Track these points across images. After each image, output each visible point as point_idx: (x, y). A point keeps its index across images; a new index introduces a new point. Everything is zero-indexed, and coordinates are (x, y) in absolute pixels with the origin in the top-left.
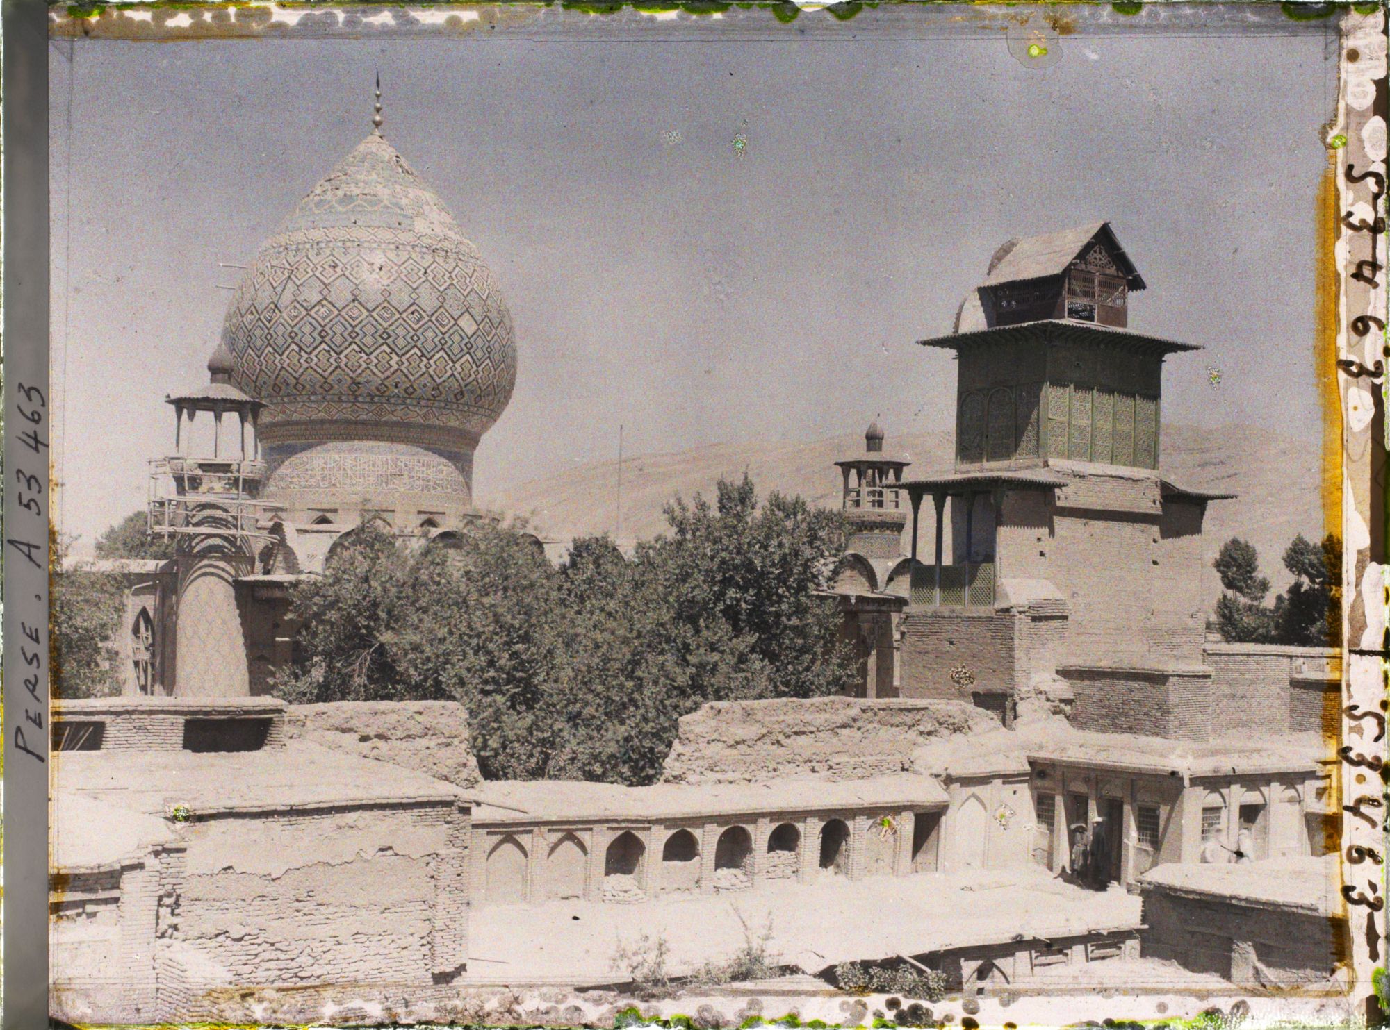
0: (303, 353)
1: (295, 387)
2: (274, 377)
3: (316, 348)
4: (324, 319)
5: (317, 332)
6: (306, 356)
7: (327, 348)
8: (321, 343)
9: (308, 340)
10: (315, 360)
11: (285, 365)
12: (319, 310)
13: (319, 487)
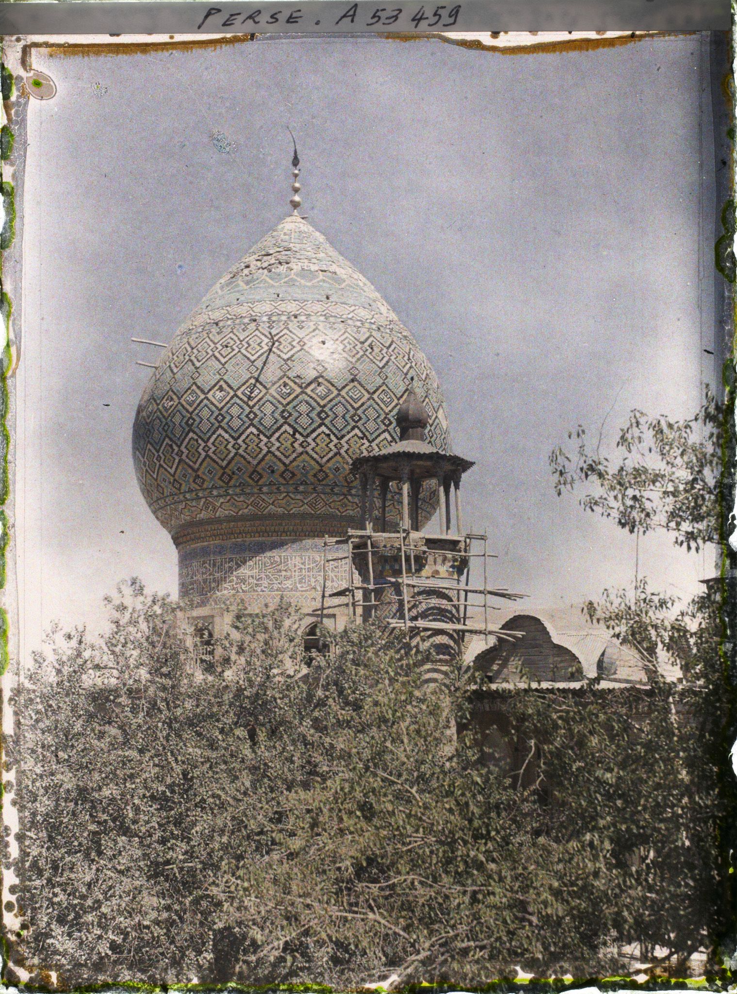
0: (297, 436)
1: (282, 475)
2: (255, 462)
3: (314, 430)
4: (323, 399)
5: (315, 412)
6: (301, 439)
7: (328, 432)
8: (320, 426)
9: (304, 421)
10: (313, 444)
11: (273, 449)
12: (315, 389)
13: (296, 590)
